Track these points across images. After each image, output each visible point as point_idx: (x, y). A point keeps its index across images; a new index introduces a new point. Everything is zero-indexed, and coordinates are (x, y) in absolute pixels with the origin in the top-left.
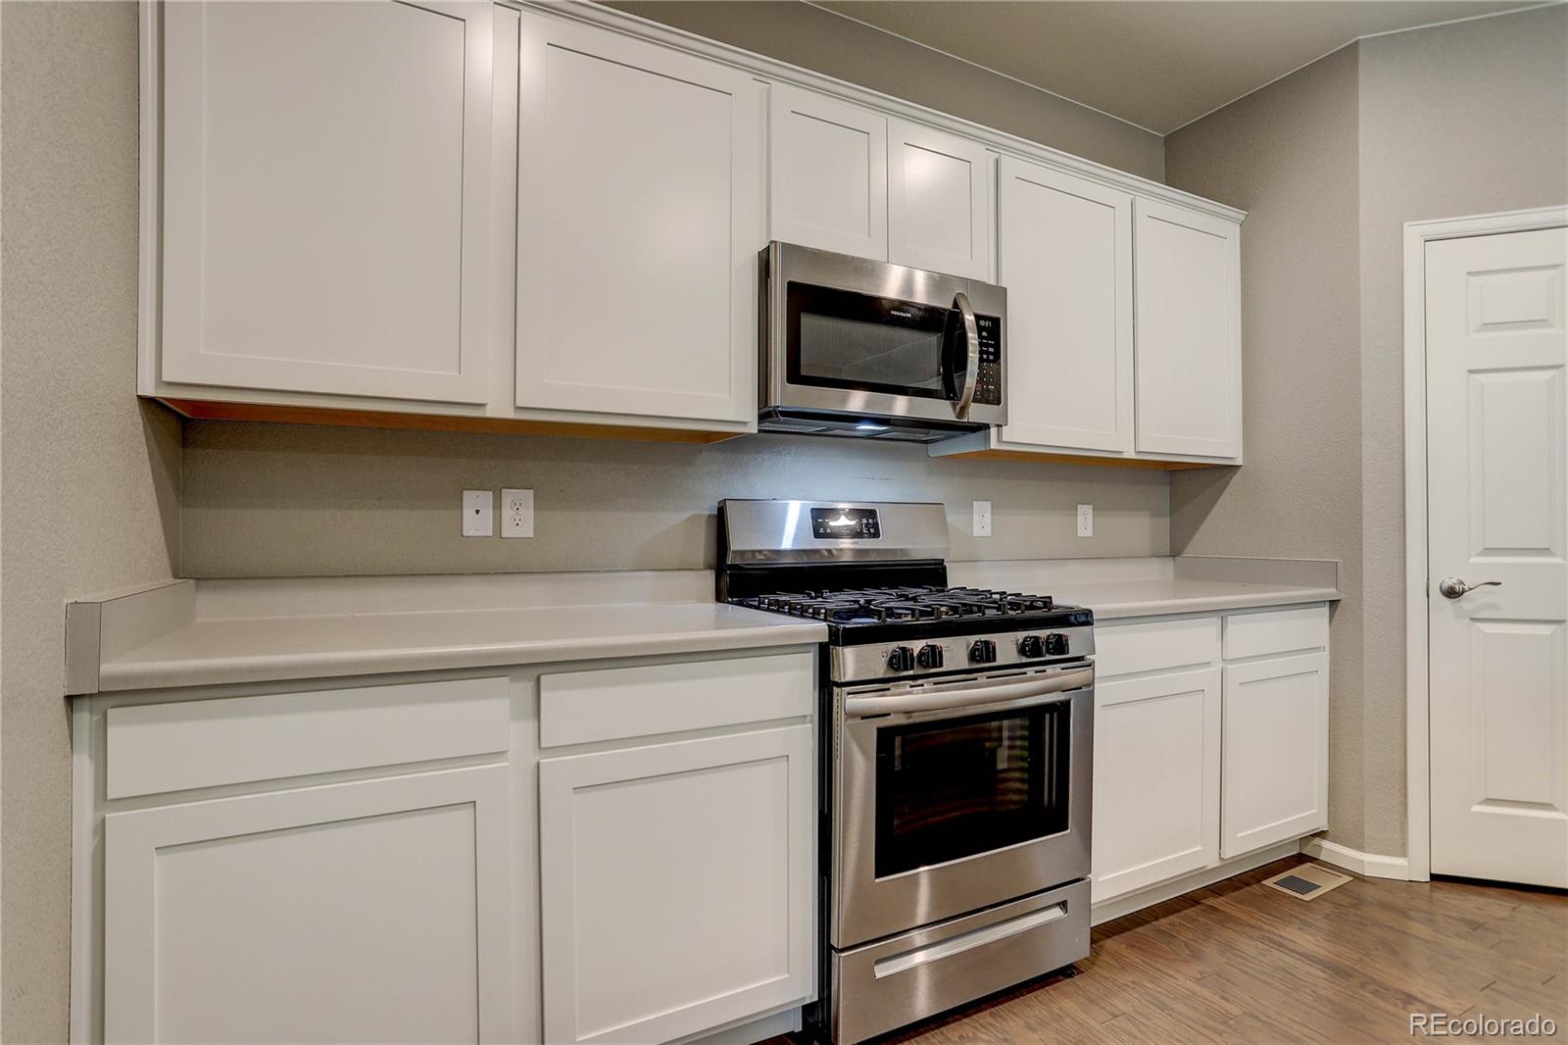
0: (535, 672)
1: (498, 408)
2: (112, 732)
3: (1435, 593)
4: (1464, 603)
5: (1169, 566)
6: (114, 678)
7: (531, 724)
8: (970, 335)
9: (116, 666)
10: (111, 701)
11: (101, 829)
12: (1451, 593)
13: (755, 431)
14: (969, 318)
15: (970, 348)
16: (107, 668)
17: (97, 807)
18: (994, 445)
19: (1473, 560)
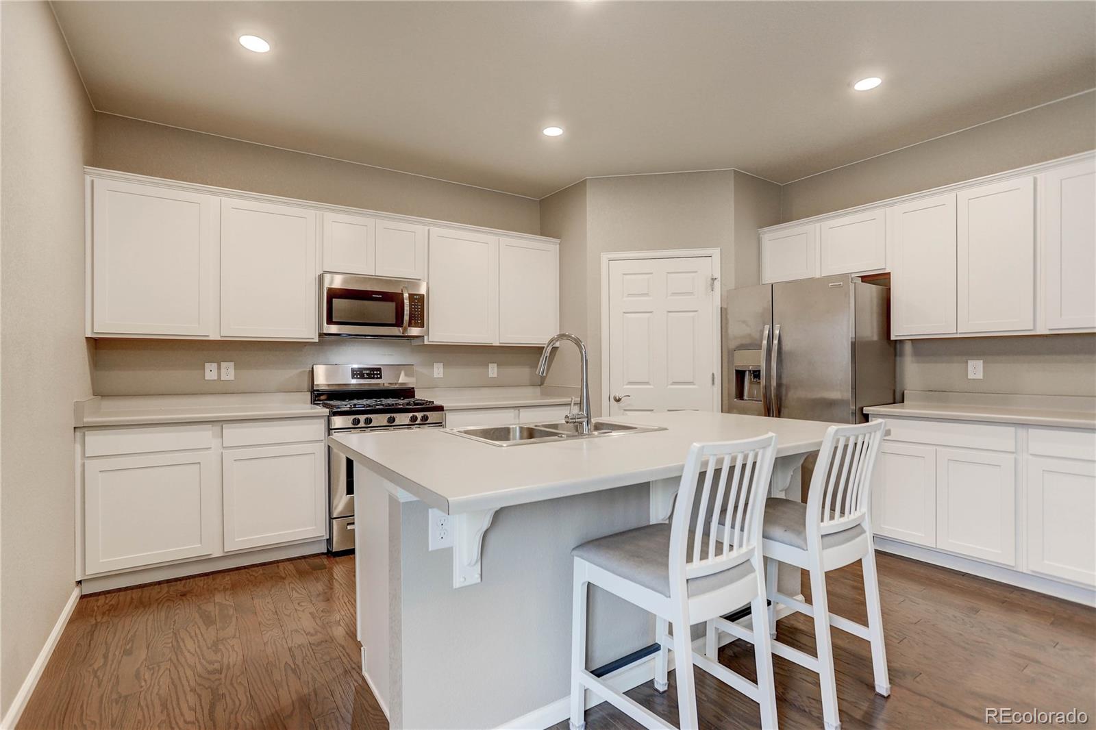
0: (221, 424)
1: (214, 336)
2: (86, 438)
3: (612, 399)
4: (621, 404)
5: (538, 390)
6: (87, 422)
7: (220, 440)
8: (405, 301)
9: (88, 420)
10: (86, 429)
11: (83, 465)
12: (618, 400)
13: (317, 341)
14: (406, 295)
15: (405, 305)
16: (85, 420)
17: (82, 459)
18: (426, 342)
19: (625, 387)
